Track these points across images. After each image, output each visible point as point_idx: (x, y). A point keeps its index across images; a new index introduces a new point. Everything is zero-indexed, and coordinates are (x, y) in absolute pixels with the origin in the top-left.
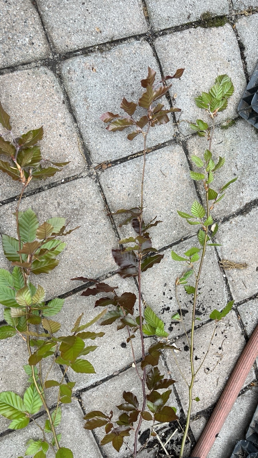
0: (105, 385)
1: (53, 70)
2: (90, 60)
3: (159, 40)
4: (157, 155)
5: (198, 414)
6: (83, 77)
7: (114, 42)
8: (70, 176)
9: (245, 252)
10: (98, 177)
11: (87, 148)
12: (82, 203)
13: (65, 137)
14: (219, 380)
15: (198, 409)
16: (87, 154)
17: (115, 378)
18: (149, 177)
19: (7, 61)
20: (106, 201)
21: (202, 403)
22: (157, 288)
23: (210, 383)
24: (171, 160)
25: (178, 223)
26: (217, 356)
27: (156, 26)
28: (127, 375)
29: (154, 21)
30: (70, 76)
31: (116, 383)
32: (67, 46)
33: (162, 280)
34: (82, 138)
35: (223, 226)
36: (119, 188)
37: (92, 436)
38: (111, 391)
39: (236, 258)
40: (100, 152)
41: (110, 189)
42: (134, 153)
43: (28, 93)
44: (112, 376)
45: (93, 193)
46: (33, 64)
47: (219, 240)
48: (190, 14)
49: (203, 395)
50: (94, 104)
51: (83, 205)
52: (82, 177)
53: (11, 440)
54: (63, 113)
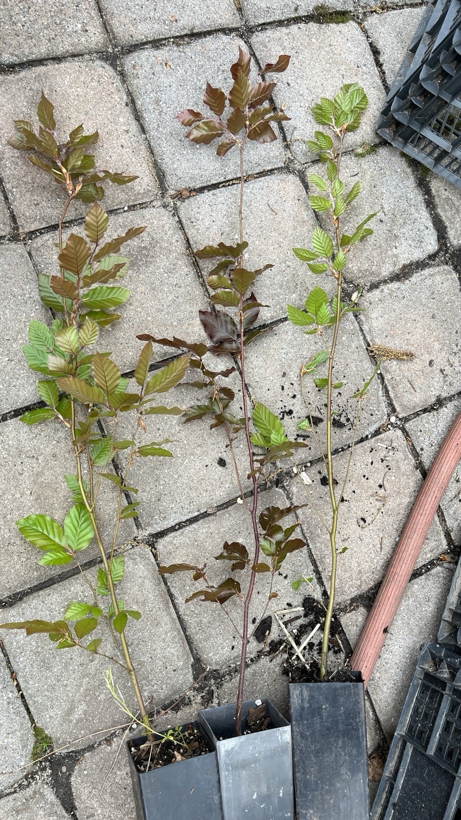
0: (194, 528)
1: (114, 66)
2: (163, 54)
3: (257, 36)
4: (261, 184)
5: (353, 600)
6: (153, 74)
7: (195, 35)
8: (135, 203)
9: (408, 336)
10: (176, 209)
11: (160, 168)
12: (153, 239)
13: (128, 149)
14: (385, 541)
15: (351, 589)
16: (160, 176)
17: (210, 518)
18: (251, 213)
19: (52, 50)
20: (188, 241)
21: (357, 580)
22: (271, 378)
23: (368, 545)
24: (282, 192)
25: (299, 283)
26: (376, 500)
27: (251, 20)
28: (230, 515)
29: (249, 12)
30: (135, 72)
31: (212, 525)
32: (131, 36)
33: (278, 367)
34: (153, 154)
35: (369, 295)
36: (207, 224)
37: (175, 616)
38: (203, 539)
39: (396, 344)
40: (179, 173)
41: (194, 224)
42: (227, 179)
43: (79, 89)
44: (205, 515)
45: (170, 228)
46: (86, 57)
47: (365, 315)
48: (298, 6)
49: (359, 565)
50: (168, 109)
51: (154, 242)
52: (154, 207)
53: (43, 602)
54: (125, 118)
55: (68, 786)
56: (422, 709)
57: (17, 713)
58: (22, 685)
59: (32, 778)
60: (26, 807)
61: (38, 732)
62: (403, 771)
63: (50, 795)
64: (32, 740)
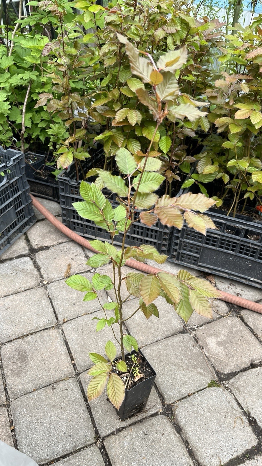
9: (62, 266)
20: (17, 338)
31: (131, 327)
35: (45, 278)
36: (11, 331)
37: (164, 340)
39: (65, 270)
41: (10, 336)
45: (11, 345)
47: (53, 279)
51: (17, 350)
55: (228, 374)
56: (188, 260)
57: (203, 393)
58: (193, 392)
59: (227, 387)
60: (237, 388)
61: (210, 386)
62: (207, 266)
63: (232, 380)
64: (213, 388)
